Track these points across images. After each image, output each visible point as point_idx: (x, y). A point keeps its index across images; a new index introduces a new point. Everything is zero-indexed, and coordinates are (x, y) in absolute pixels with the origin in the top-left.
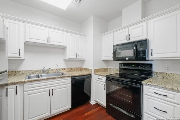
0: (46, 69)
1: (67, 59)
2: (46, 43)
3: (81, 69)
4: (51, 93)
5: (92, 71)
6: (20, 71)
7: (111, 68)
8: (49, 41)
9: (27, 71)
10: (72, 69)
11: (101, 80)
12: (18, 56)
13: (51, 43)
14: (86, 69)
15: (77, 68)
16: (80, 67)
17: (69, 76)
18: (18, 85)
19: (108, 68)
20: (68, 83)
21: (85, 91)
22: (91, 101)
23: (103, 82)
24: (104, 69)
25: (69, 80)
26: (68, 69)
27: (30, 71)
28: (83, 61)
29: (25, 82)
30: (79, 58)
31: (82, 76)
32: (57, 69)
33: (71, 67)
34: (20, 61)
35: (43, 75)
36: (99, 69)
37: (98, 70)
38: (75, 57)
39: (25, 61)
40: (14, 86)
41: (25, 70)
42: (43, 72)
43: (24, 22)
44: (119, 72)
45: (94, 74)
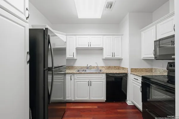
0: (89, 66)
1: (104, 58)
2: (88, 47)
3: (119, 68)
4: (90, 84)
5: (128, 70)
6: (75, 67)
7: (156, 69)
8: (90, 45)
9: (78, 67)
10: (109, 67)
11: (138, 81)
12: (73, 57)
13: (91, 47)
14: (123, 68)
15: (115, 66)
16: (118, 66)
17: (103, 72)
18: (72, 75)
19: (152, 69)
20: (103, 78)
21: (122, 90)
22: (128, 101)
23: (139, 83)
24: (146, 69)
25: (104, 77)
26: (106, 67)
27: (80, 67)
28: (120, 60)
29: (75, 73)
30: (115, 57)
31: (116, 74)
32: (97, 67)
33: (109, 66)
34: (74, 60)
35: (87, 70)
36: (138, 69)
37: (136, 69)
38: (111, 57)
39: (77, 60)
40: (70, 75)
41: (77, 66)
42: (87, 68)
43: (75, 35)
44: (167, 74)
45: (131, 73)
